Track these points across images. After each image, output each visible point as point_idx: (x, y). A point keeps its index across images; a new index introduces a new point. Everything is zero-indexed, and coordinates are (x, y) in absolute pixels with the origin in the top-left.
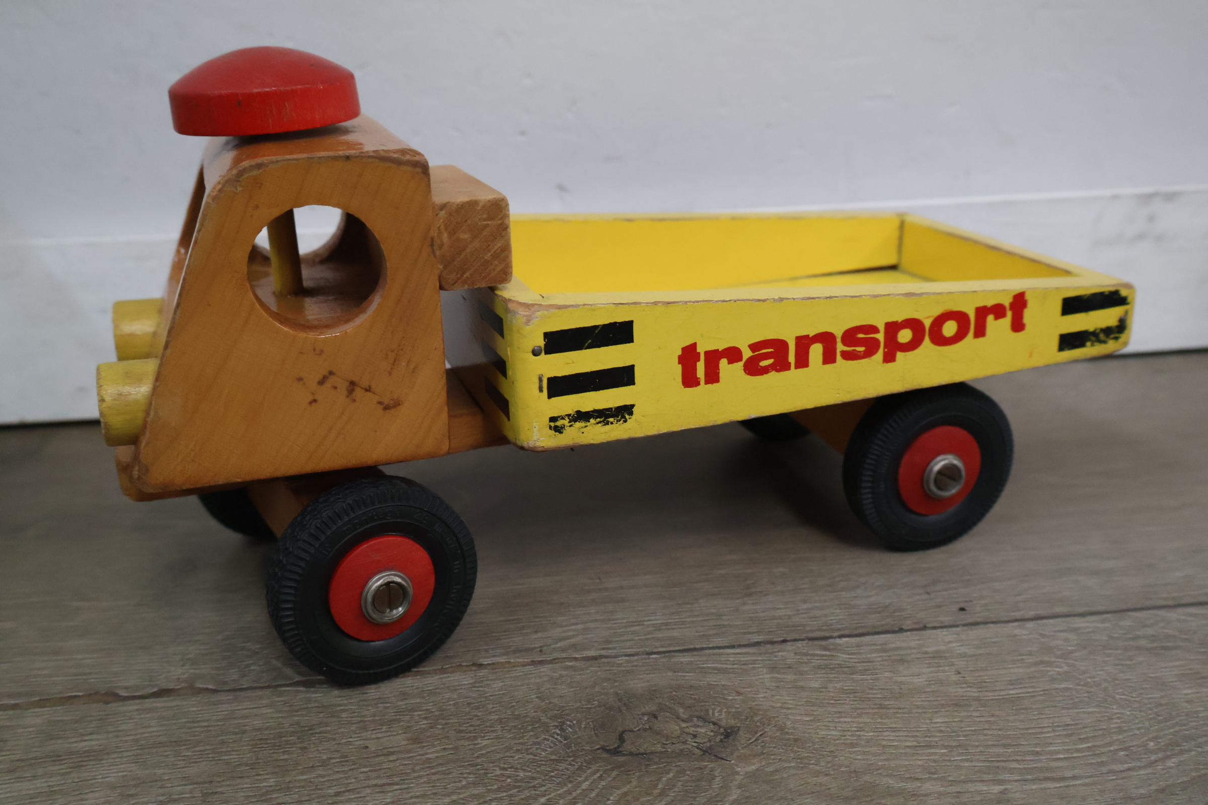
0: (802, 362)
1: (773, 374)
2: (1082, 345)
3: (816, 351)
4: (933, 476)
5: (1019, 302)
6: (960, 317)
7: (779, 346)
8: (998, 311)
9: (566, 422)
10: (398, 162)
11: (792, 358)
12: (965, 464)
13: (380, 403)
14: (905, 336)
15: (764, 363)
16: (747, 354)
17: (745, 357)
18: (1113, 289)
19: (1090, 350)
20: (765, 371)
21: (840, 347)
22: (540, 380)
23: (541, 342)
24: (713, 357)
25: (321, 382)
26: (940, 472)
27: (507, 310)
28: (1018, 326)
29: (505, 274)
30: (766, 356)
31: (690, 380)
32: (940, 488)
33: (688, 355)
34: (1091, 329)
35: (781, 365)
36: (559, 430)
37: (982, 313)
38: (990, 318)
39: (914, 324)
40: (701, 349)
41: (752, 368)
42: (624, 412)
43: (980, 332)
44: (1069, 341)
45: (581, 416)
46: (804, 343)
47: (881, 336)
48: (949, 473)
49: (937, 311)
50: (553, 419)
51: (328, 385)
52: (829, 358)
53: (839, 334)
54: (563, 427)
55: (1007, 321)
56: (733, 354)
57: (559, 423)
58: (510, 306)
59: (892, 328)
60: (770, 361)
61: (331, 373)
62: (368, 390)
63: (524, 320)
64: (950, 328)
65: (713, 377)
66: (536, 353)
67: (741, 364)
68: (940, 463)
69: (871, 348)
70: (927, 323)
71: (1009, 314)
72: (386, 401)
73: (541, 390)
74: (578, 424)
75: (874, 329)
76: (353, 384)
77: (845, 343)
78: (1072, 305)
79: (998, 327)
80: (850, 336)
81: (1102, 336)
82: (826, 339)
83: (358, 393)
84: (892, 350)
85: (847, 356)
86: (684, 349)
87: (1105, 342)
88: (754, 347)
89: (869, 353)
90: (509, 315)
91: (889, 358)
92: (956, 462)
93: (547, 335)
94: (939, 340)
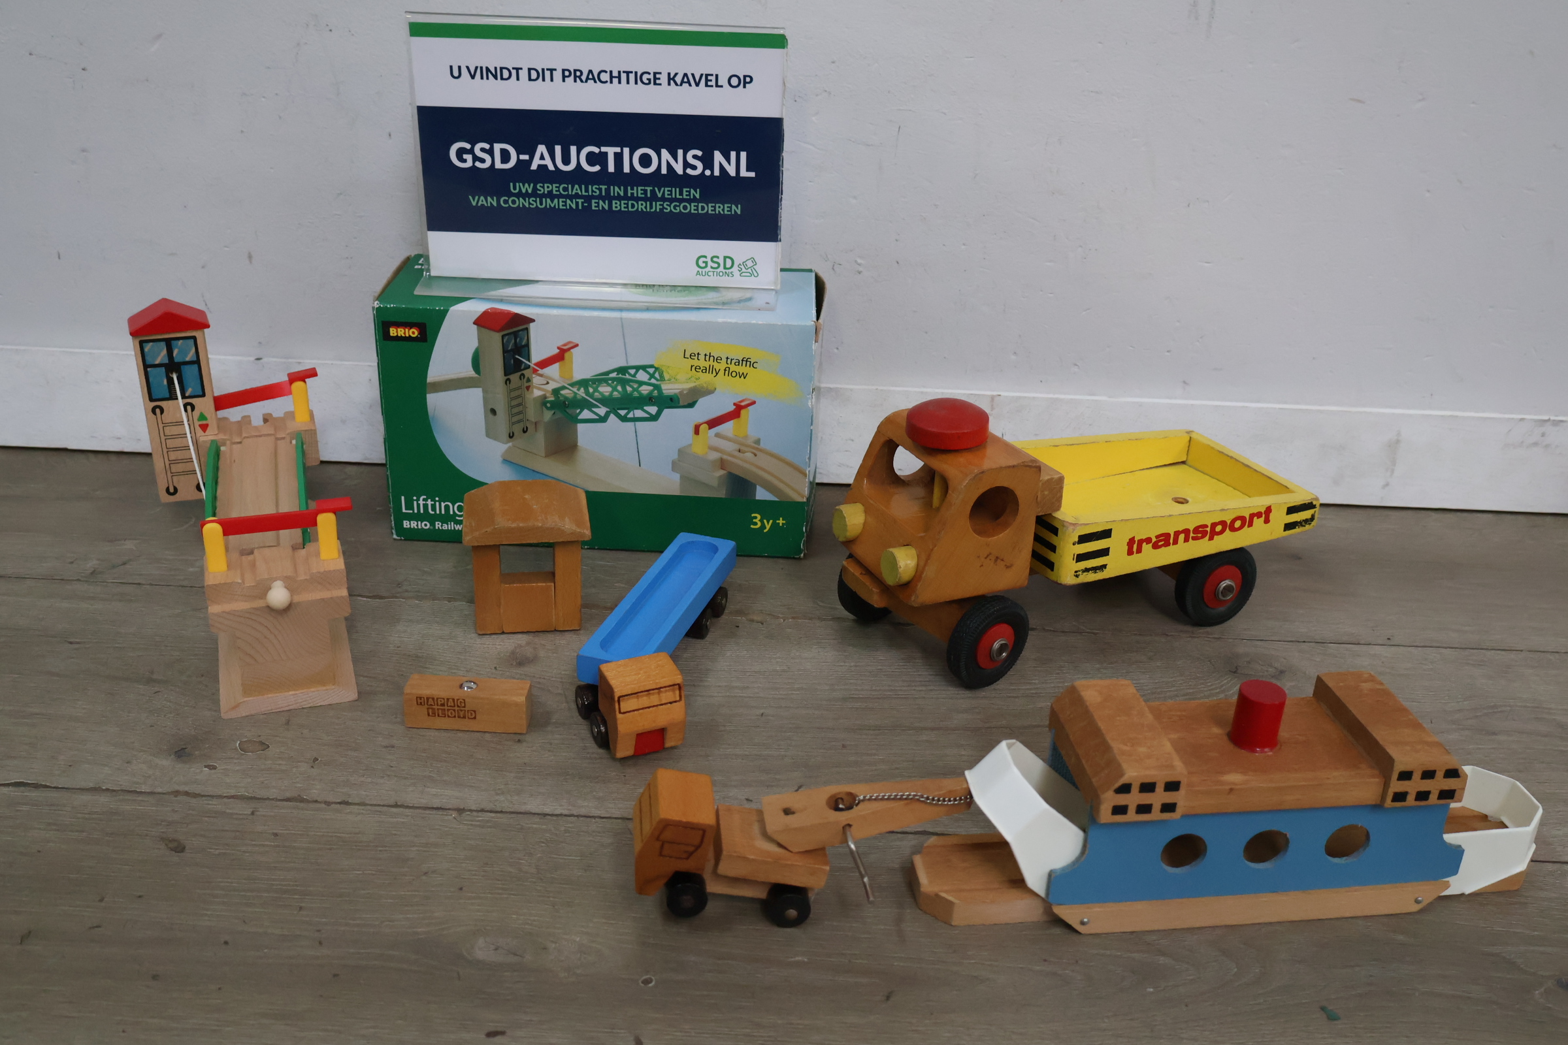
0: (1176, 542)
1: (1163, 548)
2: (1295, 528)
3: (1182, 537)
4: (1221, 589)
5: (1269, 510)
6: (1242, 518)
7: (1167, 535)
8: (1259, 515)
9: (1080, 573)
10: (1030, 467)
11: (1171, 541)
12: (1235, 584)
13: (1006, 565)
14: (1219, 528)
15: (1160, 544)
16: (1154, 540)
17: (1153, 542)
18: (1310, 501)
19: (1297, 530)
20: (1160, 547)
21: (1192, 535)
22: (1074, 555)
23: (1077, 540)
24: (1141, 542)
25: (986, 558)
26: (1224, 588)
27: (1063, 526)
28: (1267, 521)
29: (1058, 508)
30: (1161, 541)
31: (1130, 553)
32: (1224, 596)
33: (1131, 541)
34: (1299, 521)
35: (1167, 544)
36: (1077, 576)
37: (1252, 516)
38: (1255, 518)
39: (1223, 523)
40: (1136, 539)
41: (1156, 546)
42: (1104, 567)
43: (1251, 525)
44: (1288, 527)
45: (1087, 570)
46: (1177, 534)
47: (1208, 529)
48: (1228, 589)
49: (1233, 516)
50: (1076, 572)
51: (988, 559)
52: (1186, 540)
53: (1192, 529)
54: (1079, 575)
55: (1262, 519)
56: (1148, 540)
57: (1077, 574)
58: (1065, 524)
59: (1214, 525)
60: (1163, 542)
61: (990, 554)
62: (1002, 560)
63: (1072, 530)
64: (1238, 524)
65: (1139, 551)
66: (1074, 544)
67: (1151, 544)
68: (1225, 584)
69: (1204, 534)
70: (1229, 522)
71: (1264, 516)
72: (1008, 565)
73: (1073, 560)
74: (1085, 573)
75: (1206, 526)
76: (997, 558)
77: (1194, 533)
78: (1291, 510)
79: (1258, 522)
80: (1196, 530)
81: (1303, 523)
82: (1186, 532)
83: (999, 560)
84: (1213, 534)
85: (1194, 539)
86: (1130, 539)
87: (1305, 526)
88: (1157, 537)
89: (1202, 537)
90: (1065, 528)
91: (1211, 539)
92: (1233, 584)
93: (1079, 536)
94: (1233, 529)
